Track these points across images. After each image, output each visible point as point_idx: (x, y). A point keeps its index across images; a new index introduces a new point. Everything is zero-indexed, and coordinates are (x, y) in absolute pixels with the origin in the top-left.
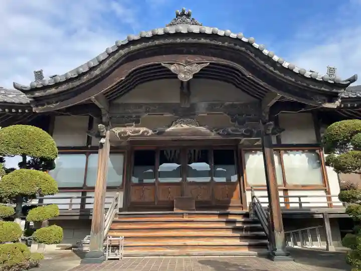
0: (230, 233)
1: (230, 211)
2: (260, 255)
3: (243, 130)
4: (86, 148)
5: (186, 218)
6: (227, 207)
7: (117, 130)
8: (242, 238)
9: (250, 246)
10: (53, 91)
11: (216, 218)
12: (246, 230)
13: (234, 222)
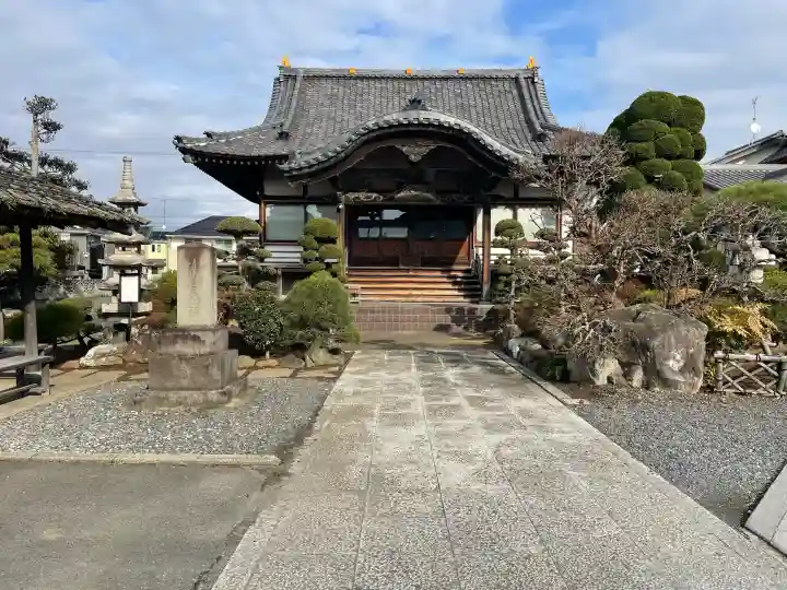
0: (450, 286)
1: (455, 267)
2: (472, 302)
3: (466, 198)
4: (303, 197)
5: (411, 273)
6: (452, 264)
7: (352, 196)
8: (459, 290)
9: (464, 296)
10: (307, 170)
11: (439, 274)
12: (466, 284)
13: (455, 277)
